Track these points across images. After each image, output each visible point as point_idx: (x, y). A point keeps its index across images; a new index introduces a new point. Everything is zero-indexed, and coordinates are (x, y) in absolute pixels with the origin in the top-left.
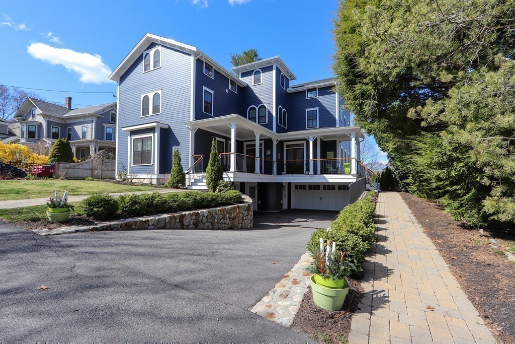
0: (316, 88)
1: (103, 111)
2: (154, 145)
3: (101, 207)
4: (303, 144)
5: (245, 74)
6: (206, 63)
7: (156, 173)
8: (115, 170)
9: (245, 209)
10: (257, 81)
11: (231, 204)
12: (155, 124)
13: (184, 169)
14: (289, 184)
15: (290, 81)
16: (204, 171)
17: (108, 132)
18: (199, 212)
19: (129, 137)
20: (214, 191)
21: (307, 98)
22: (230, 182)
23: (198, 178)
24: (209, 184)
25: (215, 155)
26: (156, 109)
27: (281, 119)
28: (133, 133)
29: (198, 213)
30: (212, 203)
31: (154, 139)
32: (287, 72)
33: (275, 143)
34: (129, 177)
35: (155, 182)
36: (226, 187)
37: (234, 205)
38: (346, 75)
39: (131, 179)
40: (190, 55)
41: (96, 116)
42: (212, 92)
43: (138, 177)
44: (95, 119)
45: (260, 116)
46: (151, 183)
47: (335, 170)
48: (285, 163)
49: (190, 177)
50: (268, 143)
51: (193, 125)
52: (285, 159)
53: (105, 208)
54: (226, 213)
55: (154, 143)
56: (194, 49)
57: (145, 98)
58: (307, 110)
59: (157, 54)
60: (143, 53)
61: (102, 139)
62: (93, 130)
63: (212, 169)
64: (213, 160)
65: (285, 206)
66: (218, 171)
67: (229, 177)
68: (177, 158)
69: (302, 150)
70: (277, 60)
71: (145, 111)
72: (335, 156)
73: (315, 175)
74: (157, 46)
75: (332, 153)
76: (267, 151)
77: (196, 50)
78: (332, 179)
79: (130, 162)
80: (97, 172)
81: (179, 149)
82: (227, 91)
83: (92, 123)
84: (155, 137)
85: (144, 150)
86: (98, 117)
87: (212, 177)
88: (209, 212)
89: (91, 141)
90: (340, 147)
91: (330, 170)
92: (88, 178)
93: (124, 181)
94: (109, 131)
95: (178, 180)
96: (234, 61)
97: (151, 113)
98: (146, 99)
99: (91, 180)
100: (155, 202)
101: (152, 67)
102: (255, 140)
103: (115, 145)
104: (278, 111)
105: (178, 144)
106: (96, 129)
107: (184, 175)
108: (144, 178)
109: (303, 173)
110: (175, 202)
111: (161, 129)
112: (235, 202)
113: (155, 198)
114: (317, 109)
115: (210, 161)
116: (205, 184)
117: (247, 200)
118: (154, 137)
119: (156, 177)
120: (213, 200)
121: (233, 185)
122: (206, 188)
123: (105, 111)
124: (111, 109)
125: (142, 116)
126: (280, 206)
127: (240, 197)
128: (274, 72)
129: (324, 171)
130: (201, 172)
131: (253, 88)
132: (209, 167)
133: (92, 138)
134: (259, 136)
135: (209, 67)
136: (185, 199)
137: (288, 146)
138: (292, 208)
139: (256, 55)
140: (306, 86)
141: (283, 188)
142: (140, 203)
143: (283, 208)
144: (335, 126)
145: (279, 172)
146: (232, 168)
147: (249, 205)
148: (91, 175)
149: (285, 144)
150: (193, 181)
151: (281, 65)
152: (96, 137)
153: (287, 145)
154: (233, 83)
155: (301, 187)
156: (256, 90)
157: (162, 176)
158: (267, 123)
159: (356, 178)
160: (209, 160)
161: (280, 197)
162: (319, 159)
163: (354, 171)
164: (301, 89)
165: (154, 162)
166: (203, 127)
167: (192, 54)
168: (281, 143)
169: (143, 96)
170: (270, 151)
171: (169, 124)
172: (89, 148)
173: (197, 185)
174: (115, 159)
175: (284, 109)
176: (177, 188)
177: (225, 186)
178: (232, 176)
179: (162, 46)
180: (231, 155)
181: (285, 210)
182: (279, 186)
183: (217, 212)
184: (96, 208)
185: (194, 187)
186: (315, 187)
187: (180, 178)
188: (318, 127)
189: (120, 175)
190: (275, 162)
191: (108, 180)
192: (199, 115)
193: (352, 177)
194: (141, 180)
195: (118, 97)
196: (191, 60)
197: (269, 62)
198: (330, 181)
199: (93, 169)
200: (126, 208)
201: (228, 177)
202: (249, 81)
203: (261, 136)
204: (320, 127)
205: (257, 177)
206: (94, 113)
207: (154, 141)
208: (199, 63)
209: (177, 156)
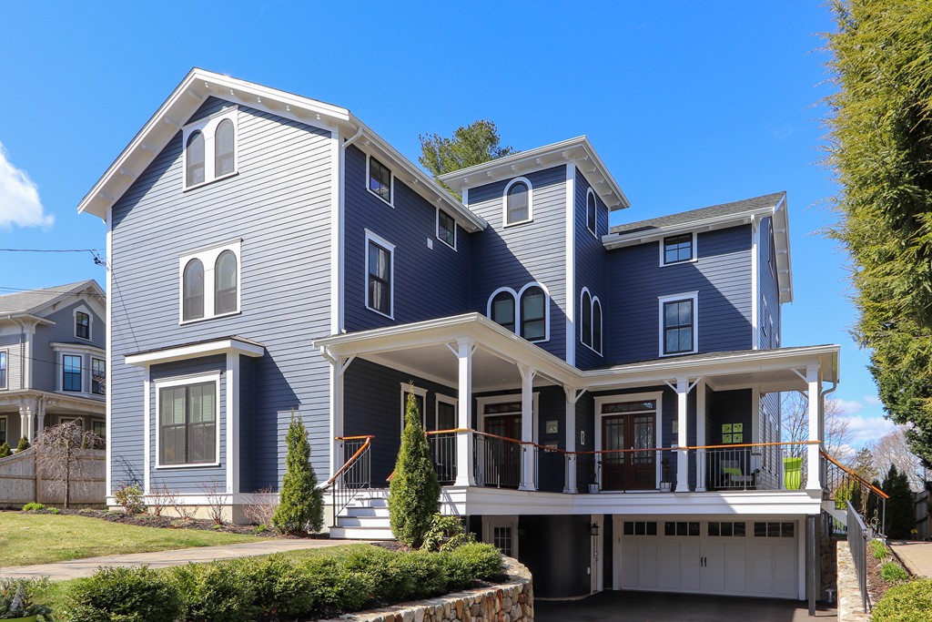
0: (691, 234)
1: (55, 305)
2: (224, 406)
3: (133, 609)
4: (654, 402)
5: (478, 194)
6: (372, 158)
7: (230, 490)
8: (104, 480)
9: (516, 600)
10: (517, 213)
11: (477, 586)
12: (227, 344)
13: (318, 477)
14: (608, 519)
15: (611, 215)
16: (384, 485)
17: (68, 368)
18: (402, 612)
19: (147, 384)
20: (417, 544)
21: (662, 265)
22: (457, 516)
23: (359, 504)
24: (399, 525)
25: (418, 437)
26: (225, 299)
27: (587, 327)
28: (158, 370)
29: (399, 616)
30: (429, 585)
31: (223, 390)
32: (606, 185)
33: (572, 400)
34: (147, 501)
35: (227, 515)
36: (452, 534)
37: (485, 587)
38: (894, 181)
39: (158, 507)
40: (327, 134)
41: (33, 321)
42: (391, 247)
43: (179, 500)
44: (30, 332)
45: (527, 317)
46: (218, 520)
47: (746, 479)
48: (598, 457)
49: (335, 503)
50: (551, 398)
51: (337, 347)
52: (598, 446)
53: (143, 613)
54: (468, 613)
55: (223, 401)
56: (341, 114)
57: (191, 267)
58: (662, 300)
59: (225, 131)
60: (181, 131)
61: (53, 388)
62: (27, 361)
63: (408, 480)
64: (412, 453)
65: (597, 585)
66: (426, 486)
67: (456, 501)
68: (299, 446)
69: (650, 419)
70: (580, 150)
71: (193, 305)
72: (747, 437)
73: (693, 495)
74: (225, 109)
75: (738, 428)
76: (549, 423)
77: (347, 118)
78: (743, 504)
79: (152, 457)
80: (56, 488)
81: (304, 419)
82: (430, 244)
83: (24, 341)
84: (227, 384)
85: (192, 421)
86: (40, 326)
87: (408, 505)
88: (427, 612)
89: (22, 396)
90: (761, 409)
91: (734, 479)
92: (30, 505)
93: (133, 514)
94: (72, 364)
95: (303, 512)
96: (430, 156)
97: (209, 311)
98: (194, 269)
99: (40, 511)
100: (278, 588)
101: (210, 175)
102: (519, 391)
103: (104, 408)
104: (582, 303)
105: (293, 403)
106: (35, 359)
107: (318, 494)
108: (198, 504)
109: (654, 487)
110: (332, 585)
111: (245, 360)
112: (487, 580)
113: (277, 574)
114: (694, 295)
115: (403, 455)
116: (387, 523)
117: (516, 573)
118: (223, 384)
119: (230, 500)
120: (432, 574)
121: (474, 525)
122: (389, 535)
123: (58, 308)
124: (76, 300)
125: (181, 322)
126: (582, 583)
127: (500, 561)
128: (570, 185)
129: (717, 482)
130: (366, 487)
131: (505, 236)
132: (399, 473)
133: (22, 386)
134: (531, 378)
135: (380, 173)
136: (357, 575)
137: (605, 408)
138: (615, 588)
139: (492, 140)
140: (664, 228)
141: (594, 530)
142: (238, 593)
143: (593, 589)
144: (746, 346)
145: (583, 488)
146: (463, 476)
147: (525, 585)
148: (31, 495)
149: (600, 402)
150: (344, 513)
151: (590, 162)
152: (36, 384)
153: (604, 406)
154: (447, 220)
155: (641, 527)
156: (515, 240)
157: (248, 498)
158: (548, 339)
159: (819, 501)
160: (397, 450)
161: (582, 559)
162: (701, 447)
163: (814, 483)
164: (645, 237)
165: (223, 457)
166: (368, 354)
167: (335, 131)
168: (587, 400)
169: (183, 262)
170: (556, 423)
171: (265, 344)
172: (18, 414)
173: (358, 527)
174: (103, 447)
175: (596, 298)
176: (300, 534)
177: (449, 532)
178: (463, 498)
179: (241, 108)
180: (459, 436)
181: (598, 595)
182: (581, 525)
183: (448, 612)
184: (118, 613)
185: (349, 533)
186: (682, 528)
187: (309, 506)
188: (696, 350)
189: (121, 496)
190: (573, 457)
191: (88, 510)
192: (356, 318)
193: (808, 499)
194: (188, 510)
195: (108, 266)
196: (331, 150)
197: (557, 155)
198: (740, 510)
199: (39, 478)
200: (198, 608)
201: (452, 504)
202: (492, 213)
203: (536, 378)
204: (704, 350)
205: (527, 501)
206: (29, 312)
207: (223, 395)
208: (353, 158)
209: (299, 439)
